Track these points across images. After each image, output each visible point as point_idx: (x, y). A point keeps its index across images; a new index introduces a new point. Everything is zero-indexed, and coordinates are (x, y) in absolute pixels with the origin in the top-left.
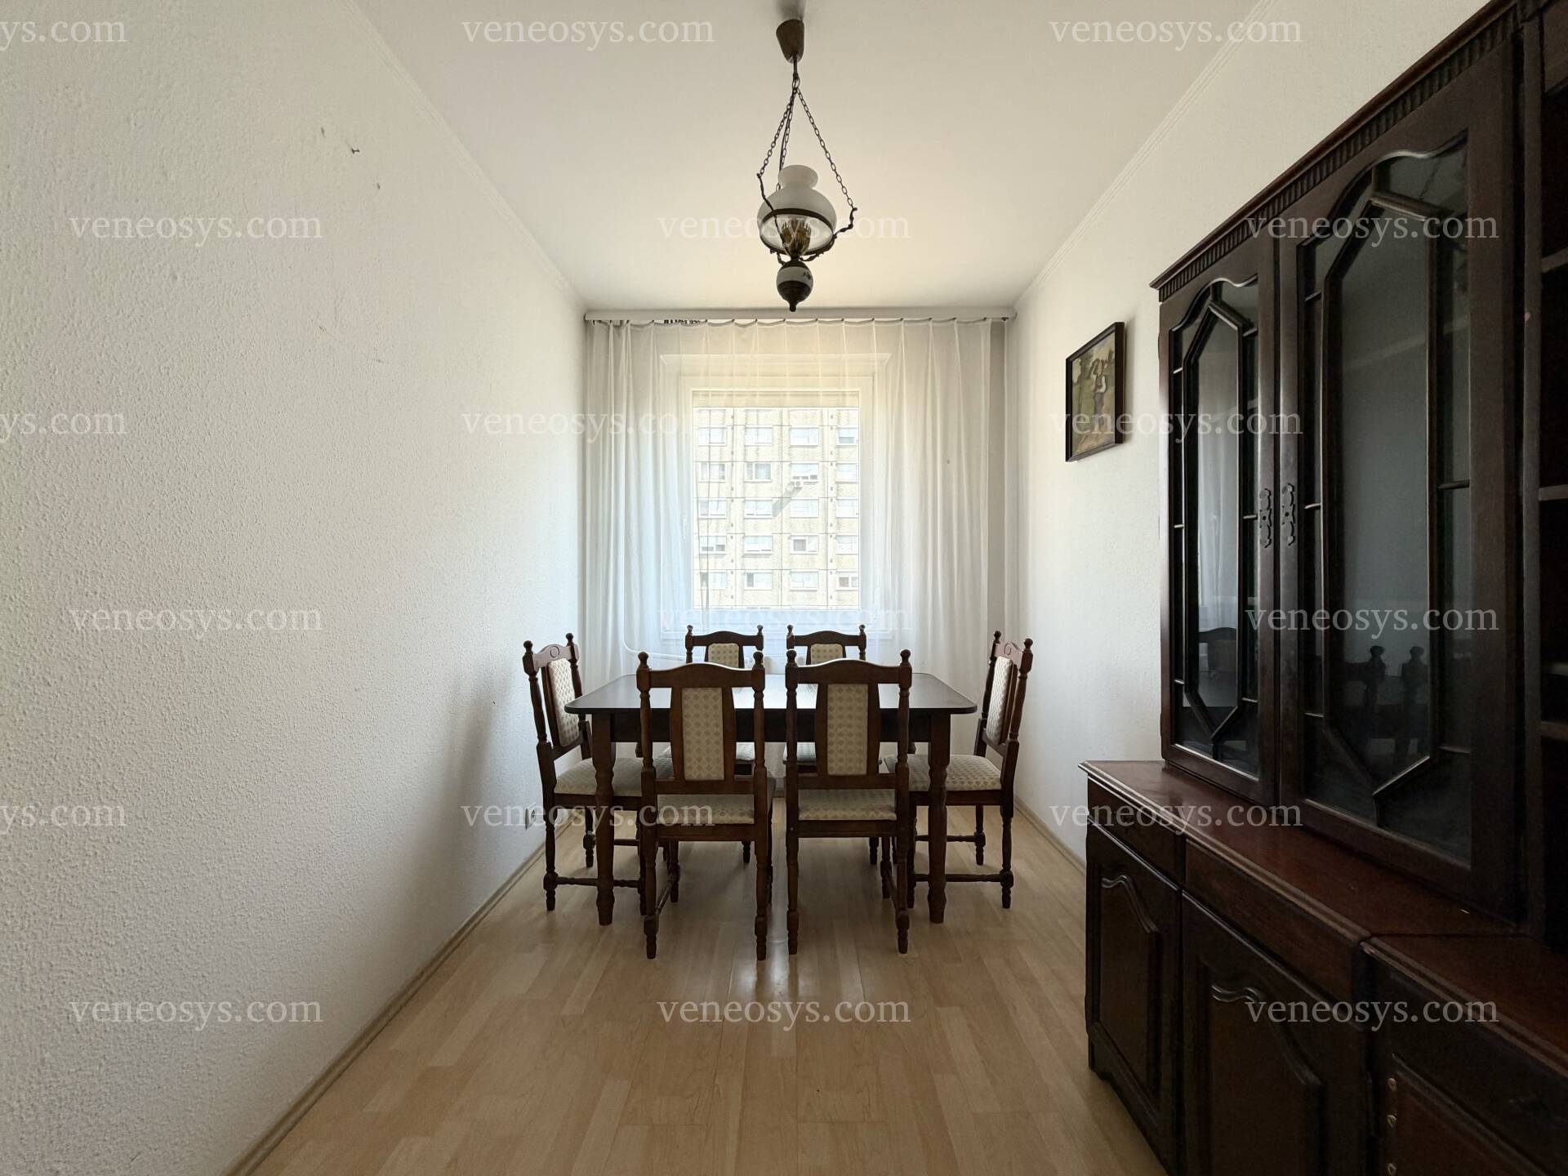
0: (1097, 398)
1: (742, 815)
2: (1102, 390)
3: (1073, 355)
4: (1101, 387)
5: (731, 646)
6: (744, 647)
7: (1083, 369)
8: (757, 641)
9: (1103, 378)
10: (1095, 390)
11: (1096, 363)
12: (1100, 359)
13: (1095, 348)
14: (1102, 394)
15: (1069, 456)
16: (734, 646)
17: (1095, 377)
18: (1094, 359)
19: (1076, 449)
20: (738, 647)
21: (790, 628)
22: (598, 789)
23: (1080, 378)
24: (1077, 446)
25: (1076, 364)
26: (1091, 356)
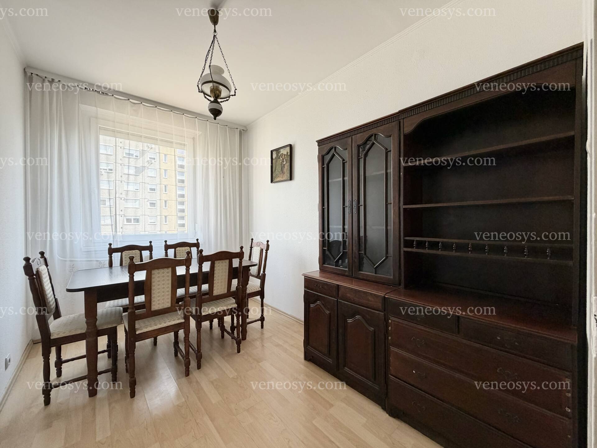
0: (283, 165)
1: (179, 319)
2: (285, 163)
3: (274, 150)
4: (284, 162)
5: (135, 252)
6: (142, 251)
7: (277, 155)
8: (150, 248)
9: (285, 160)
10: (281, 163)
11: (282, 155)
12: (284, 154)
13: (282, 150)
14: (284, 164)
15: (272, 181)
16: (137, 252)
17: (281, 158)
18: (281, 153)
19: (274, 180)
20: (139, 252)
21: (166, 241)
22: (88, 329)
23: (276, 158)
24: (274, 179)
25: (274, 153)
26: (280, 152)
